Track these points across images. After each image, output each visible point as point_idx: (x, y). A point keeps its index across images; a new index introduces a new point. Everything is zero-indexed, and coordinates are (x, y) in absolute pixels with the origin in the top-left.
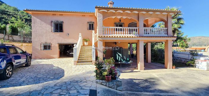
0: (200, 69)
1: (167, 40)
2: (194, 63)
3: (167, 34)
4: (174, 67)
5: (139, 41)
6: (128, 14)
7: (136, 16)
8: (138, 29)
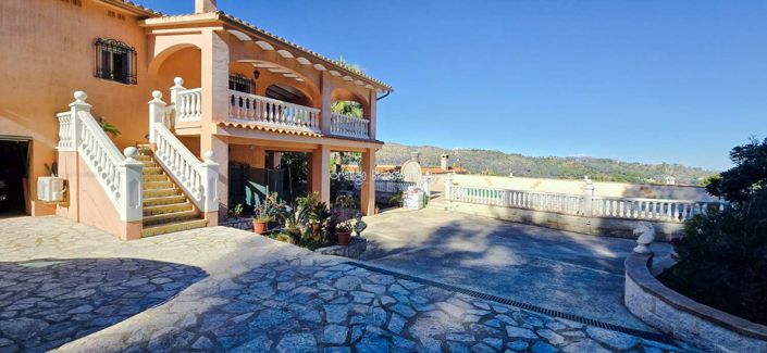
0: (410, 209)
1: (368, 150)
2: (400, 199)
3: (369, 134)
4: (377, 210)
5: (320, 147)
6: (299, 68)
7: (316, 78)
8: (320, 114)
